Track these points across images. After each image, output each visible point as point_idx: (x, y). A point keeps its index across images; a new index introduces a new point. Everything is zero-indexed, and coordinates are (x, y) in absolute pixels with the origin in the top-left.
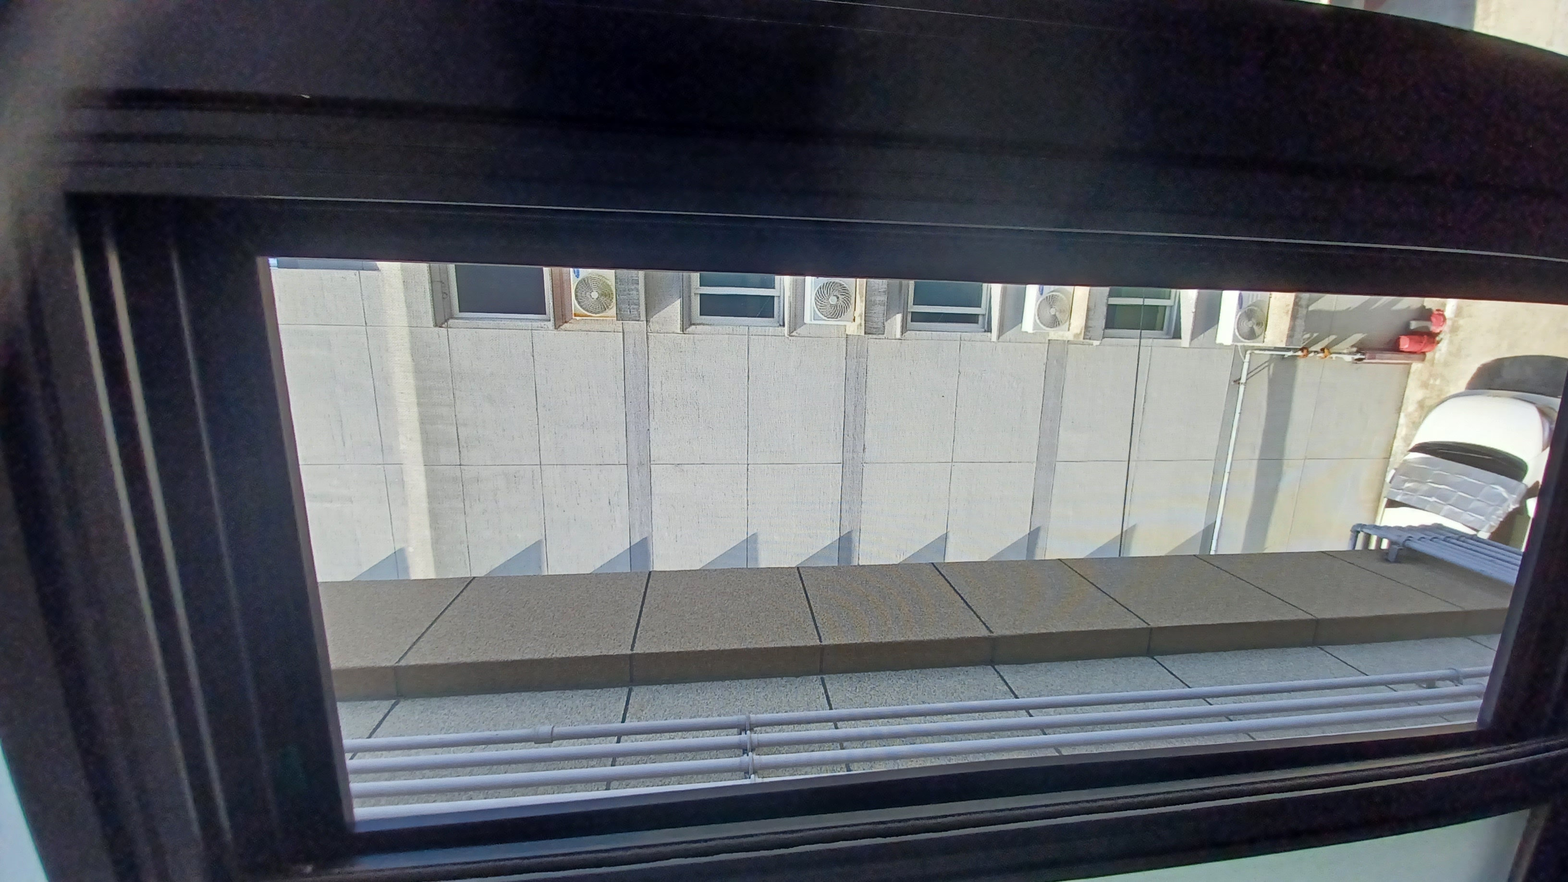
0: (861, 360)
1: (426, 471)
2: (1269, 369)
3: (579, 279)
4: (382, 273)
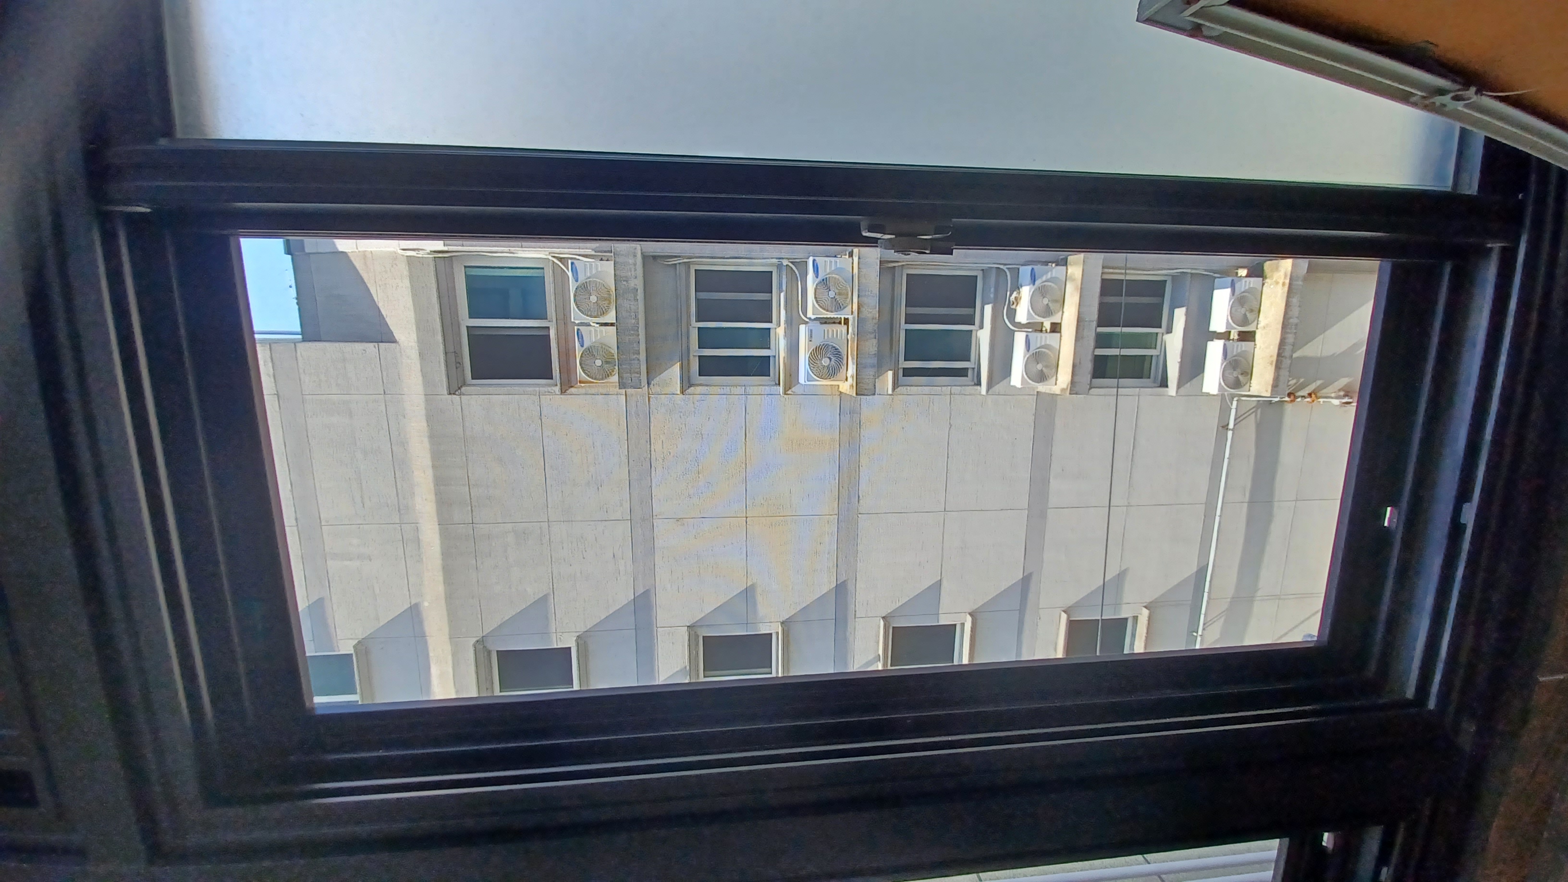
0: (855, 415)
1: (440, 530)
2: (1256, 416)
3: (584, 348)
4: (399, 345)
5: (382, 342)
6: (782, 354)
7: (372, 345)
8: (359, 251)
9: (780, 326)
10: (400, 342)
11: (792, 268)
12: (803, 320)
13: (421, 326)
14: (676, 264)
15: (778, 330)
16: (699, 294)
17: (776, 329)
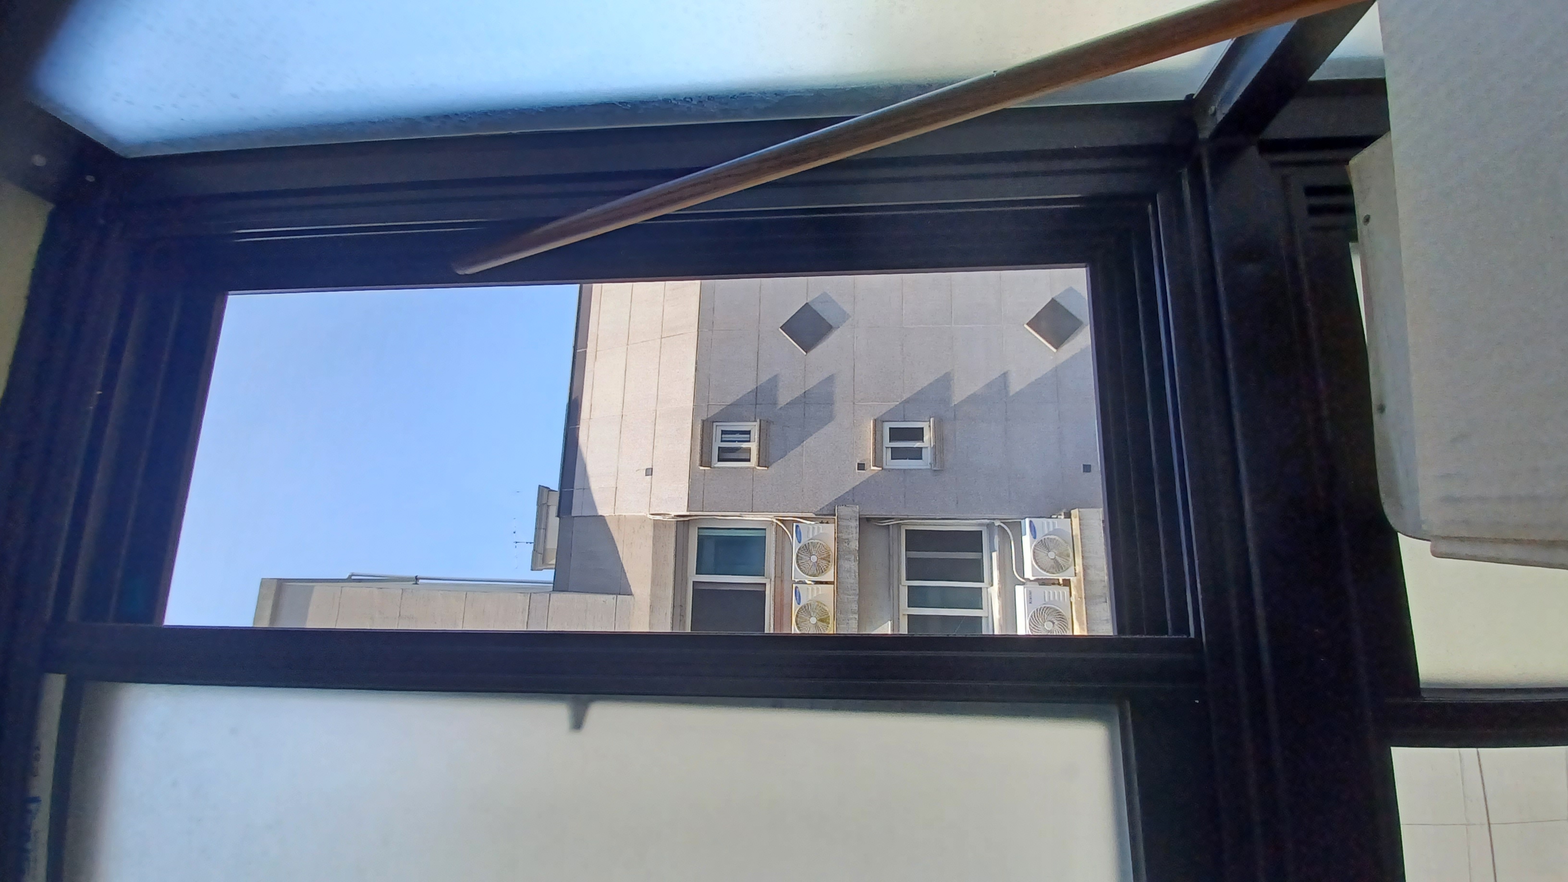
3: (800, 606)
4: (634, 598)
5: (620, 594)
6: (997, 616)
7: (611, 596)
8: (615, 515)
9: (992, 585)
10: (635, 596)
11: (1003, 528)
12: (1019, 580)
13: (655, 582)
14: (889, 525)
15: (991, 589)
16: (908, 552)
17: (987, 588)
